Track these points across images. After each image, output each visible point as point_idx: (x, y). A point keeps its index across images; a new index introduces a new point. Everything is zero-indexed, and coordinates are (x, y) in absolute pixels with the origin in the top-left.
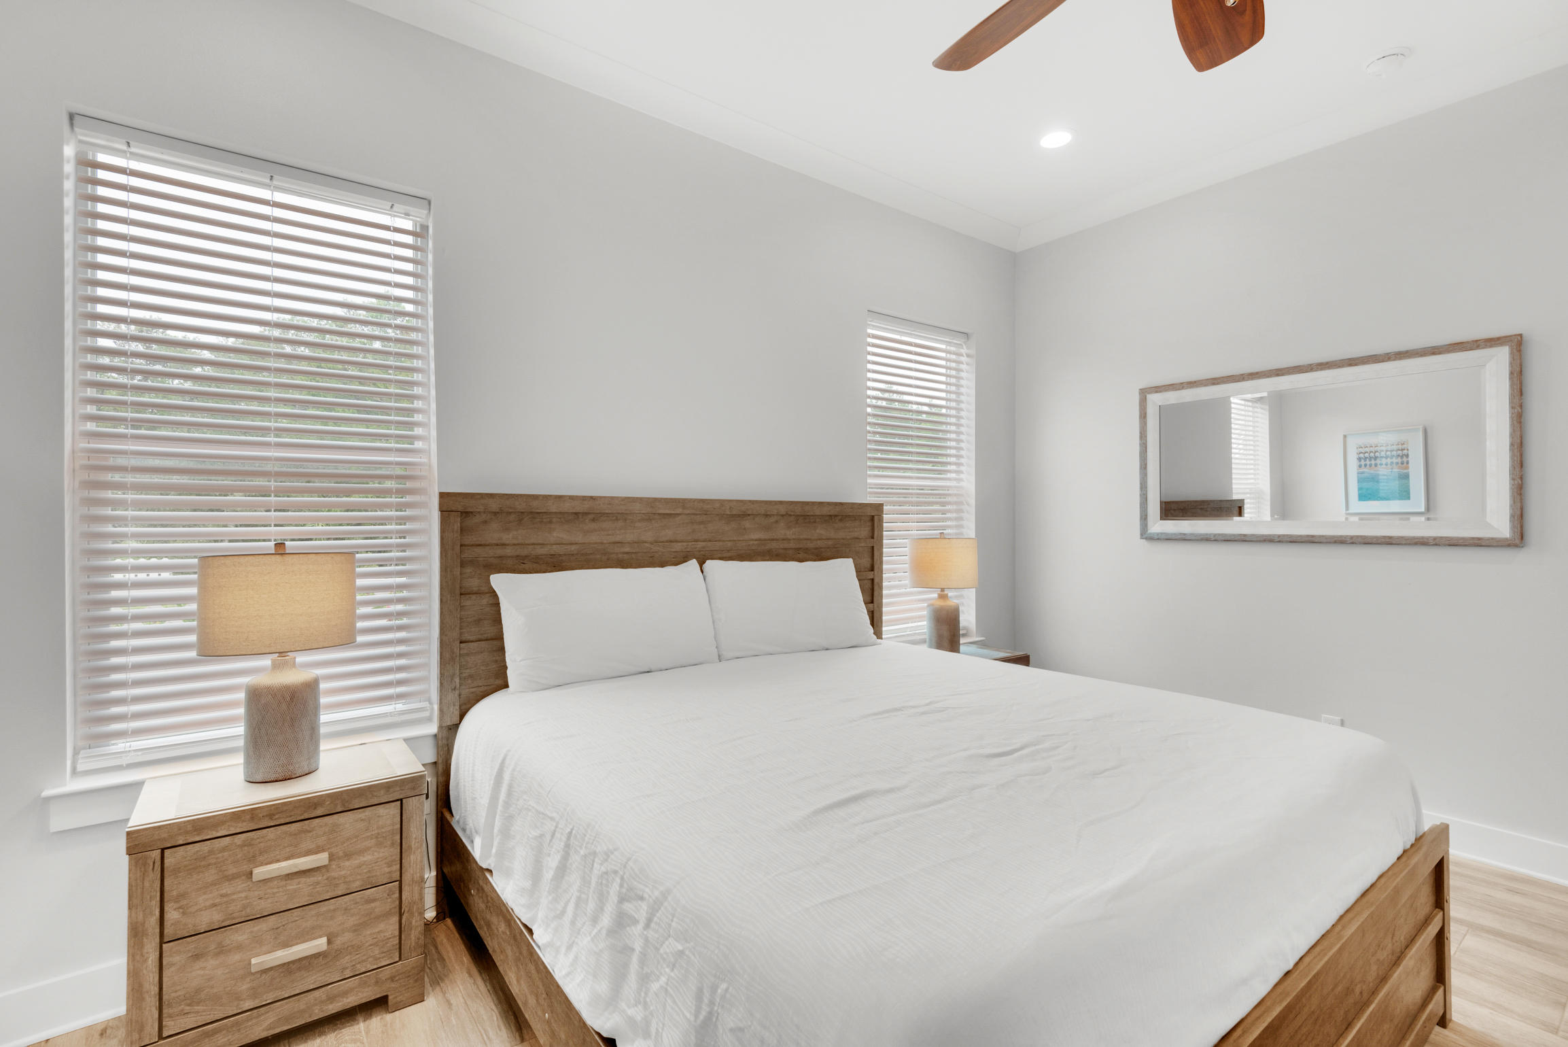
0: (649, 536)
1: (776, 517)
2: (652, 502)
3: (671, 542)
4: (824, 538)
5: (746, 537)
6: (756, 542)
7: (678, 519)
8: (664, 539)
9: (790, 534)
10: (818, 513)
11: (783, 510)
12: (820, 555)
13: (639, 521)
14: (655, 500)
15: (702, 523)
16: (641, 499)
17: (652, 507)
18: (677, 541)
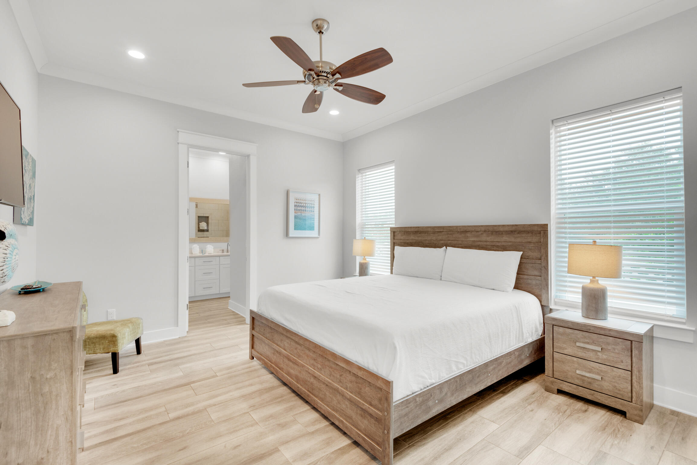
0: (434, 238)
1: (481, 232)
2: (434, 228)
3: (441, 240)
4: (508, 241)
5: (468, 240)
6: (471, 242)
7: (443, 233)
8: (439, 239)
9: (489, 239)
10: (502, 230)
11: (483, 229)
12: (504, 249)
13: (432, 234)
14: (435, 227)
15: (451, 234)
16: (430, 227)
17: (434, 229)
18: (442, 240)
